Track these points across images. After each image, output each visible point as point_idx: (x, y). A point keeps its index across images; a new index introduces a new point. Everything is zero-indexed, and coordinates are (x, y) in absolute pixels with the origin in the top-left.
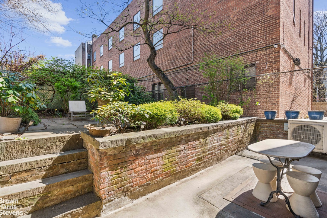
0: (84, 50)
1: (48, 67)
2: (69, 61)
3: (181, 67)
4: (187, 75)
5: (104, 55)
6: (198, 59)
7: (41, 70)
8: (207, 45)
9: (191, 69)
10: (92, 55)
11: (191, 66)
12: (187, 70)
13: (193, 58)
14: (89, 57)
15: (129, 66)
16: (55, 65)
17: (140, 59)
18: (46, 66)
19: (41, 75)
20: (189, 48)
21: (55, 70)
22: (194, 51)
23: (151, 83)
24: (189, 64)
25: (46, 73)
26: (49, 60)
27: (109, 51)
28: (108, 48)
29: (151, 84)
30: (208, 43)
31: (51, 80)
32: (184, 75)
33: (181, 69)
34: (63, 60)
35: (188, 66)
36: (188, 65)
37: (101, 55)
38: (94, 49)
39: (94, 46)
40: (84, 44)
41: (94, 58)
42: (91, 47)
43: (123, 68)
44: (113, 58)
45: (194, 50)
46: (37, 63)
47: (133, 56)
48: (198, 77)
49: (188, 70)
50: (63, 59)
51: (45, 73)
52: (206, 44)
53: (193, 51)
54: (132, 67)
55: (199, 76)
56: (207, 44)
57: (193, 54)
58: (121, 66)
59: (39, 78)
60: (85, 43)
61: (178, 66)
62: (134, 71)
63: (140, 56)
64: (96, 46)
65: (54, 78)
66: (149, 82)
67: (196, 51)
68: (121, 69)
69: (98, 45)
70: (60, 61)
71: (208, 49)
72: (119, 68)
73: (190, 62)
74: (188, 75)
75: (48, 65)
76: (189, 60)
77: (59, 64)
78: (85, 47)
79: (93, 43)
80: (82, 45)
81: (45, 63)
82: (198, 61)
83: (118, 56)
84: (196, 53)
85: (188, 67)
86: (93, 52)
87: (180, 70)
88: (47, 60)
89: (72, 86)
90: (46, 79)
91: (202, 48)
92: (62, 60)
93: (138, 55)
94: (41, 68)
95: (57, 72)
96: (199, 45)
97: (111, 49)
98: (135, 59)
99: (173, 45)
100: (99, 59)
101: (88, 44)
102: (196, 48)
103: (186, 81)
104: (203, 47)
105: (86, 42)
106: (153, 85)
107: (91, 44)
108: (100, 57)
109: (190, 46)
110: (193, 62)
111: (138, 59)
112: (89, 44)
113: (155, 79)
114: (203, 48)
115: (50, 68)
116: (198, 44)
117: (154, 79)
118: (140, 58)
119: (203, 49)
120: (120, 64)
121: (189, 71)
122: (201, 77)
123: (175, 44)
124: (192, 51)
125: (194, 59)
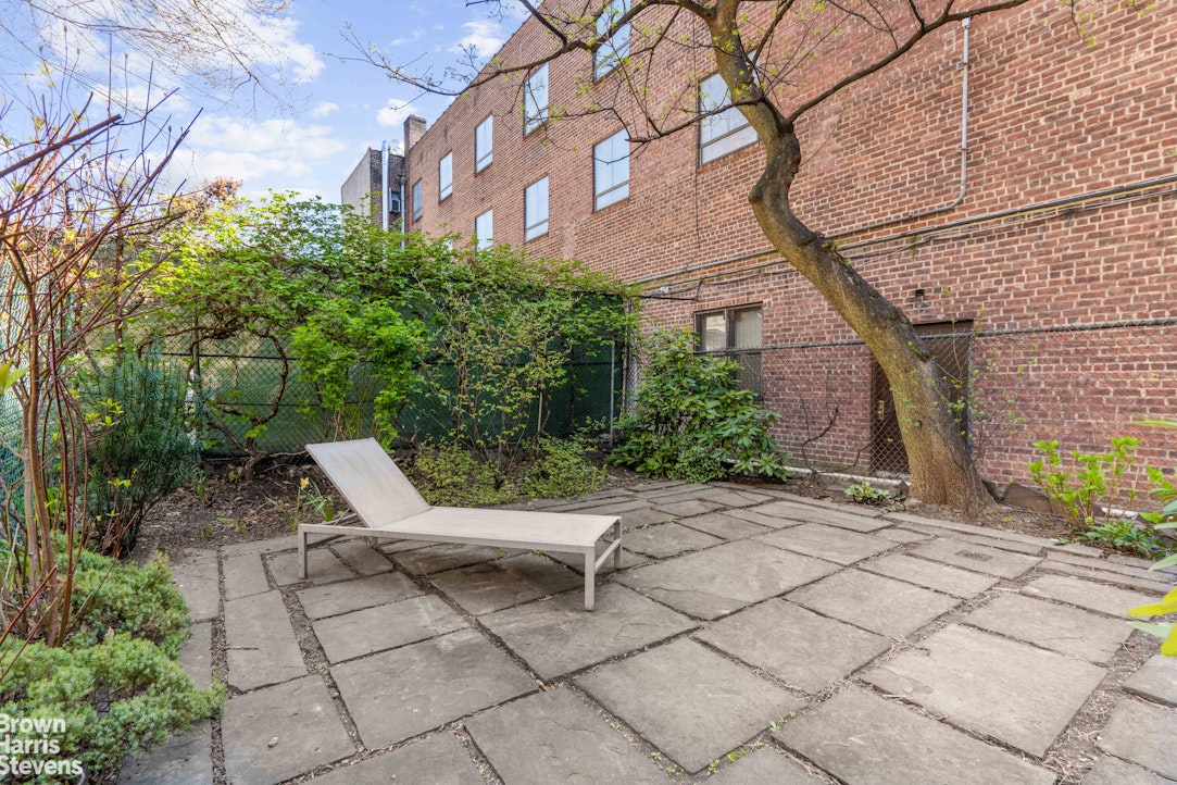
0: (376, 177)
1: (254, 243)
2: (352, 212)
3: (873, 229)
4: (918, 272)
5: (457, 195)
6: (999, 185)
7: (223, 256)
8: (1076, 102)
9: (944, 241)
10: (407, 198)
11: (947, 223)
12: (921, 245)
13: (963, 178)
14: (395, 203)
15: (570, 232)
16: (285, 234)
17: (628, 199)
18: (246, 238)
19: (223, 284)
20: (937, 128)
21: (289, 256)
22: (968, 145)
23: (688, 309)
24: (933, 214)
25: (246, 274)
26: (259, 206)
27: (476, 175)
28: (475, 165)
29: (688, 313)
30: (1087, 92)
31: (272, 311)
32: (895, 270)
33: (875, 238)
34: (325, 208)
35: (927, 224)
36: (923, 217)
37: (444, 195)
38: (416, 171)
39: (414, 159)
40: (375, 156)
41: (415, 209)
42: (401, 164)
43: (543, 244)
44: (494, 203)
45: (968, 138)
46: (204, 221)
47: (594, 188)
48: (999, 282)
49: (927, 243)
50: (324, 202)
51: (240, 272)
52: (1066, 99)
53: (964, 144)
54: (584, 237)
55: (1005, 274)
56: (1074, 95)
57: (963, 157)
58: (531, 235)
59: (209, 299)
60: (380, 152)
61: (858, 225)
62: (595, 252)
63: (627, 188)
64: (422, 158)
65: (284, 299)
66: (677, 302)
67: (985, 139)
68: (533, 247)
69: (431, 155)
70: (312, 212)
71: (1078, 126)
72: (525, 244)
73: (943, 204)
74: (928, 271)
75: (256, 234)
76: (933, 192)
77: (304, 225)
78: (380, 165)
79: (409, 152)
80: (368, 159)
81: (241, 222)
82: (999, 193)
83: (521, 196)
84: (986, 153)
85: (927, 227)
86: (412, 182)
87: (872, 243)
88: (251, 205)
89: (380, 342)
90: (244, 306)
91: (1036, 123)
92: (320, 208)
93: (616, 183)
94: (219, 246)
95: (298, 267)
96: (1007, 111)
97: (488, 167)
98: (602, 203)
99: (825, 123)
100: (436, 210)
101: (390, 155)
102: (983, 126)
103: (908, 300)
104: (1043, 114)
105: (384, 147)
106: (701, 318)
107: (401, 152)
108: (440, 203)
109: (942, 119)
110: (961, 202)
111: (620, 202)
112: (394, 153)
113: (714, 289)
114: (1042, 121)
115: (263, 246)
116: (999, 104)
117: (705, 291)
118: (627, 195)
119: (1043, 128)
120: (529, 225)
121: (929, 248)
122: (1021, 280)
123: (835, 119)
124: (960, 140)
125: (967, 186)
